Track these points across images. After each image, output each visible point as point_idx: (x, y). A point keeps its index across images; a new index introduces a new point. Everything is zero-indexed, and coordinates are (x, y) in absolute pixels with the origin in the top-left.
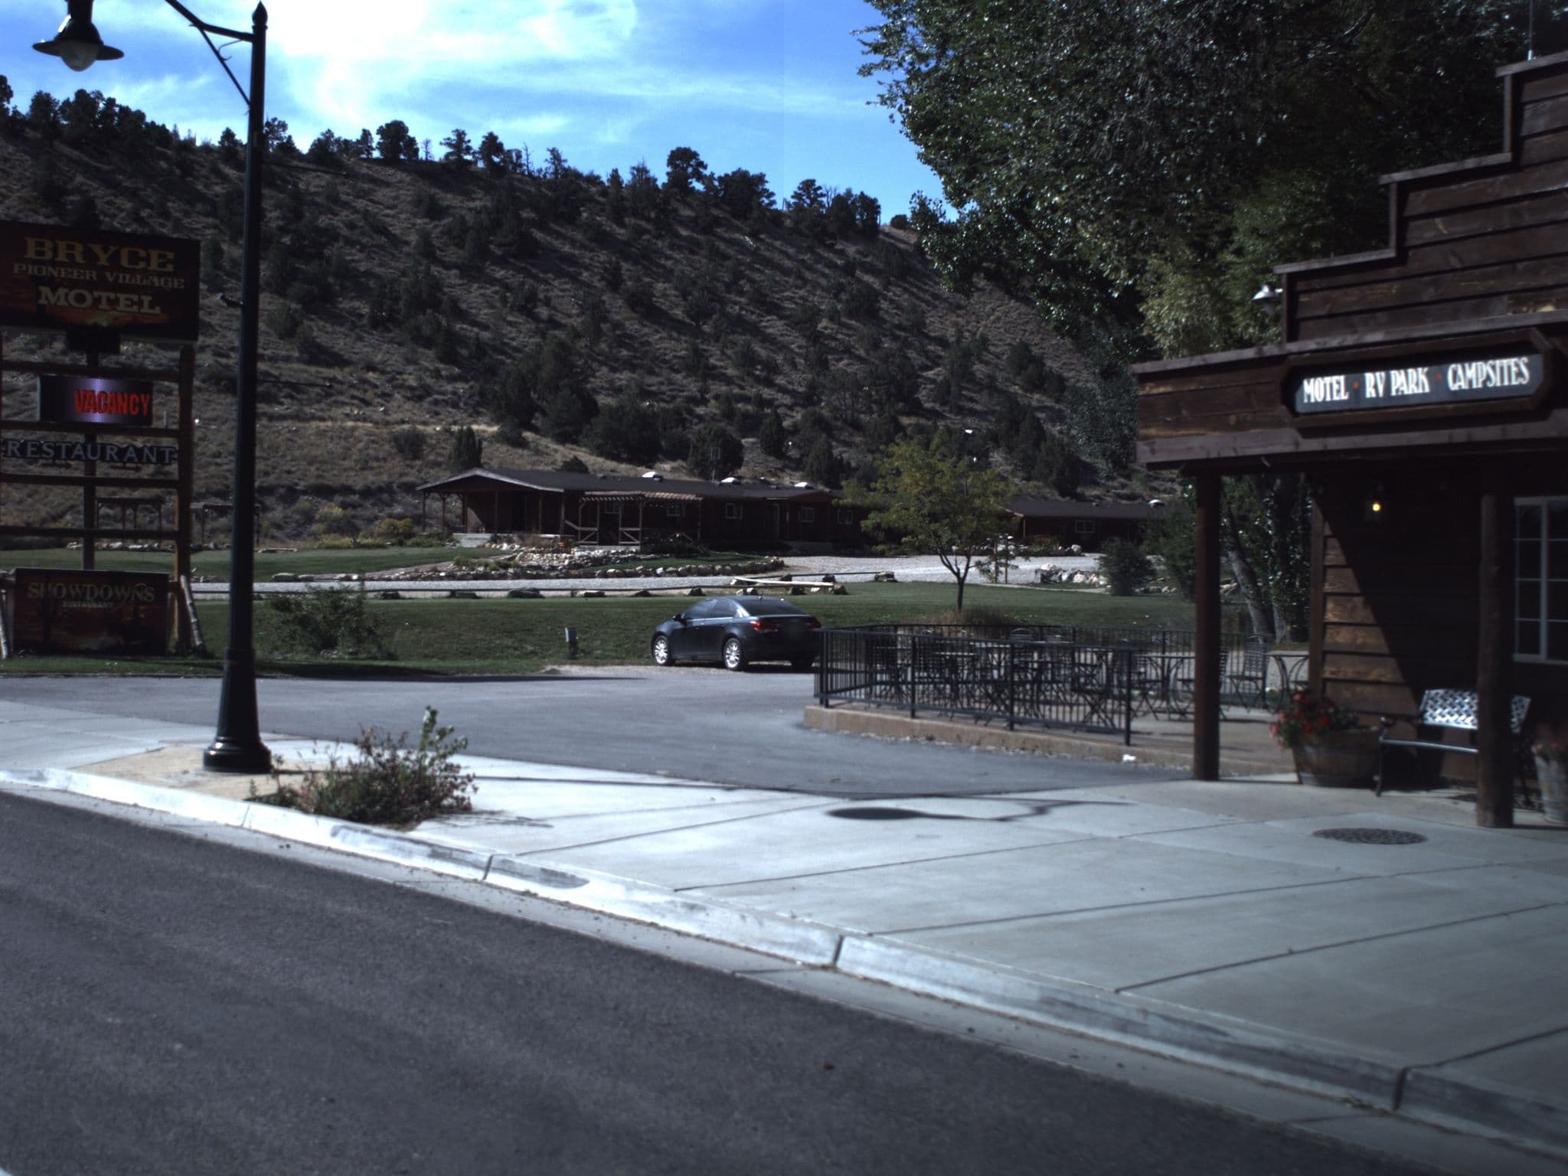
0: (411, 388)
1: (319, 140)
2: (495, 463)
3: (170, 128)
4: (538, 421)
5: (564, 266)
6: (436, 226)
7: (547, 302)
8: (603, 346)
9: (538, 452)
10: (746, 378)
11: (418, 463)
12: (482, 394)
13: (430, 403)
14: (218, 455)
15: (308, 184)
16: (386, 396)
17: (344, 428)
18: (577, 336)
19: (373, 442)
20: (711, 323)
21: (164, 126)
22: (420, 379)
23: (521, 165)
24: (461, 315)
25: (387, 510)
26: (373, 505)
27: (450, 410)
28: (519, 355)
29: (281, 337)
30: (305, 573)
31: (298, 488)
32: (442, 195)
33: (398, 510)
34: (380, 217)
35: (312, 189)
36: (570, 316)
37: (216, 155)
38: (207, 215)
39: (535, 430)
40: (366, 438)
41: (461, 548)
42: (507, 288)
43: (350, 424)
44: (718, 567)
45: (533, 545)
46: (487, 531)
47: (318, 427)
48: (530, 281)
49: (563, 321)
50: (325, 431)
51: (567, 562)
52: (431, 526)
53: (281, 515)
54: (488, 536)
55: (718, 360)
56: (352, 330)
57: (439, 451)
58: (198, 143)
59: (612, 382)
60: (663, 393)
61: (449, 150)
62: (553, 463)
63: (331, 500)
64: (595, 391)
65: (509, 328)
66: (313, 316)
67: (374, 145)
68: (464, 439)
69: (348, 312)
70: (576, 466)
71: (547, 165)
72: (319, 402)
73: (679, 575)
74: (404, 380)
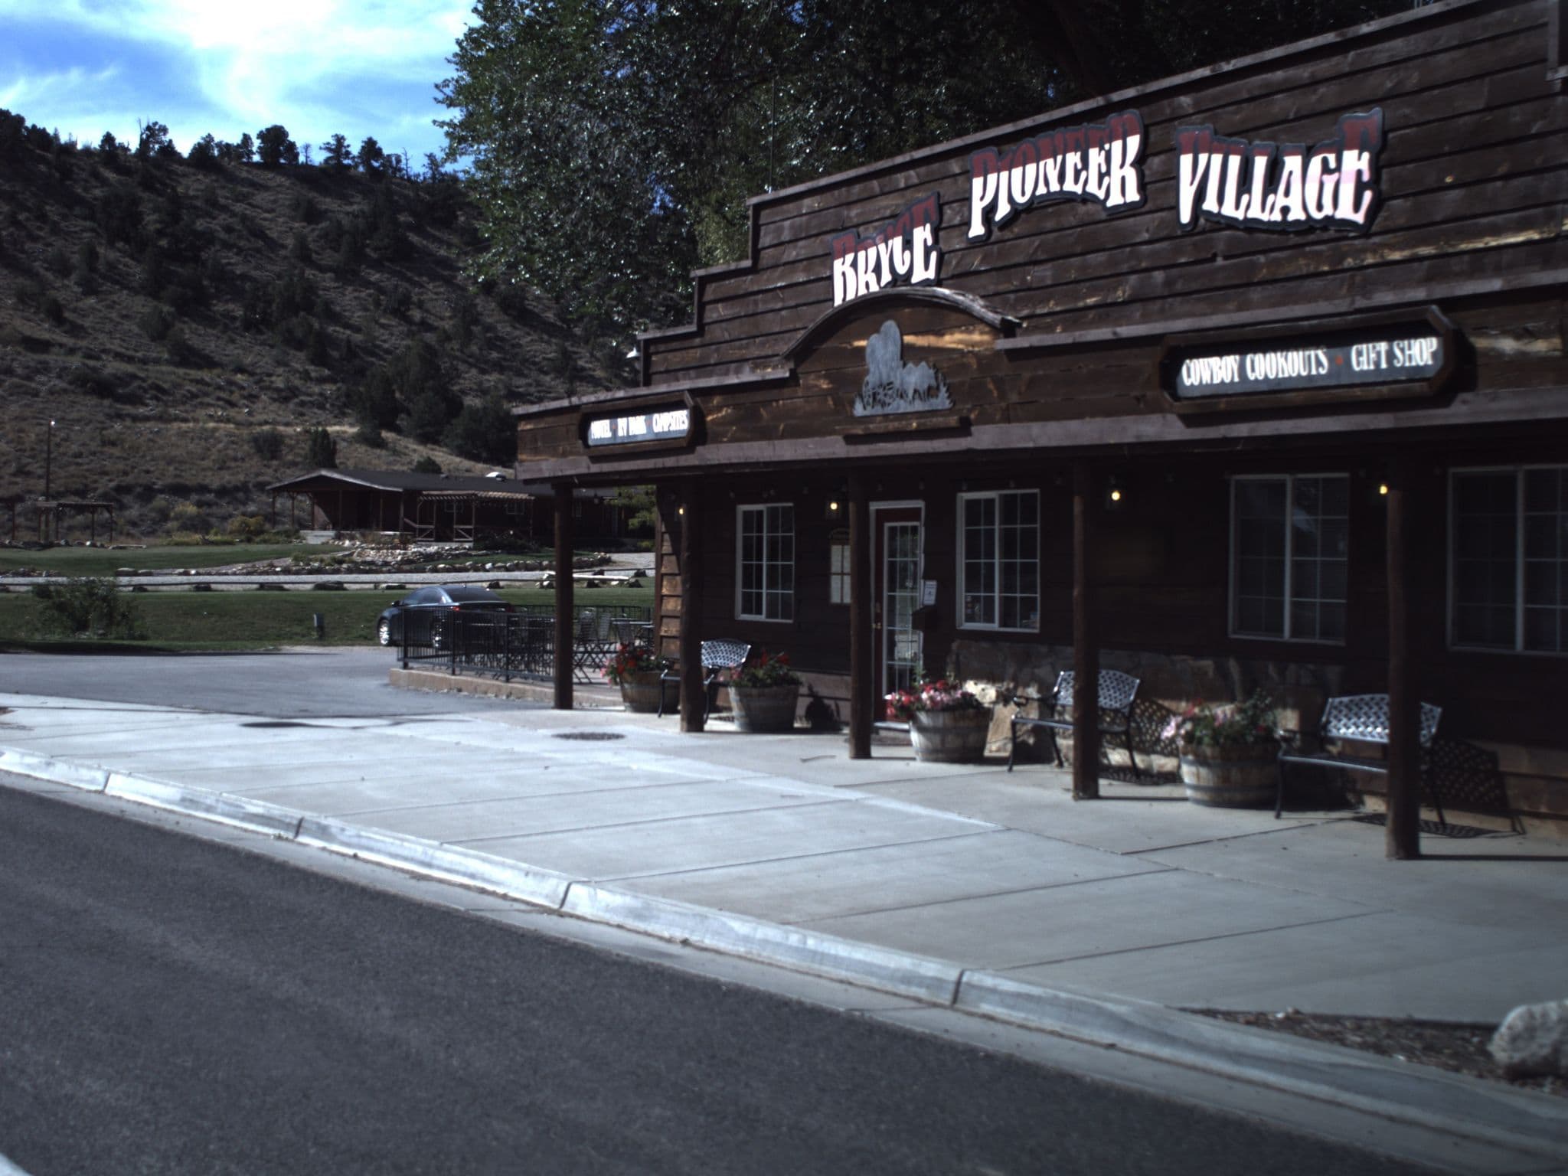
0: (278, 390)
1: (199, 144)
2: (350, 463)
3: (50, 131)
4: (402, 421)
5: (439, 270)
6: (313, 230)
7: (420, 305)
8: (474, 349)
9: (395, 452)
10: (613, 380)
11: (275, 463)
12: (348, 396)
13: (297, 404)
14: (80, 455)
15: (187, 188)
16: (252, 398)
17: (206, 430)
18: (447, 338)
19: (233, 442)
20: (581, 325)
21: (44, 129)
22: (288, 380)
23: (400, 170)
24: (334, 317)
25: (242, 509)
26: (228, 503)
27: (316, 410)
28: (389, 357)
29: (153, 339)
30: (145, 568)
31: (156, 487)
32: (321, 199)
33: (252, 508)
34: (258, 221)
35: (191, 193)
36: (442, 319)
37: (96, 159)
38: (85, 219)
39: (398, 430)
40: (225, 440)
41: (307, 544)
42: (381, 291)
43: (211, 425)
44: (545, 563)
45: (373, 542)
46: (333, 529)
47: (179, 428)
48: (406, 285)
49: (436, 324)
50: (186, 432)
51: (399, 558)
52: (284, 523)
53: (138, 513)
54: (331, 533)
55: (586, 362)
56: (224, 332)
57: (297, 451)
58: (79, 147)
59: (480, 383)
60: (531, 395)
61: (329, 155)
62: (410, 463)
63: (188, 499)
64: (463, 392)
65: (382, 331)
66: (186, 319)
67: (254, 149)
68: (319, 440)
69: (221, 315)
70: (430, 467)
71: (425, 170)
72: (184, 403)
73: (507, 570)
74: (272, 382)
